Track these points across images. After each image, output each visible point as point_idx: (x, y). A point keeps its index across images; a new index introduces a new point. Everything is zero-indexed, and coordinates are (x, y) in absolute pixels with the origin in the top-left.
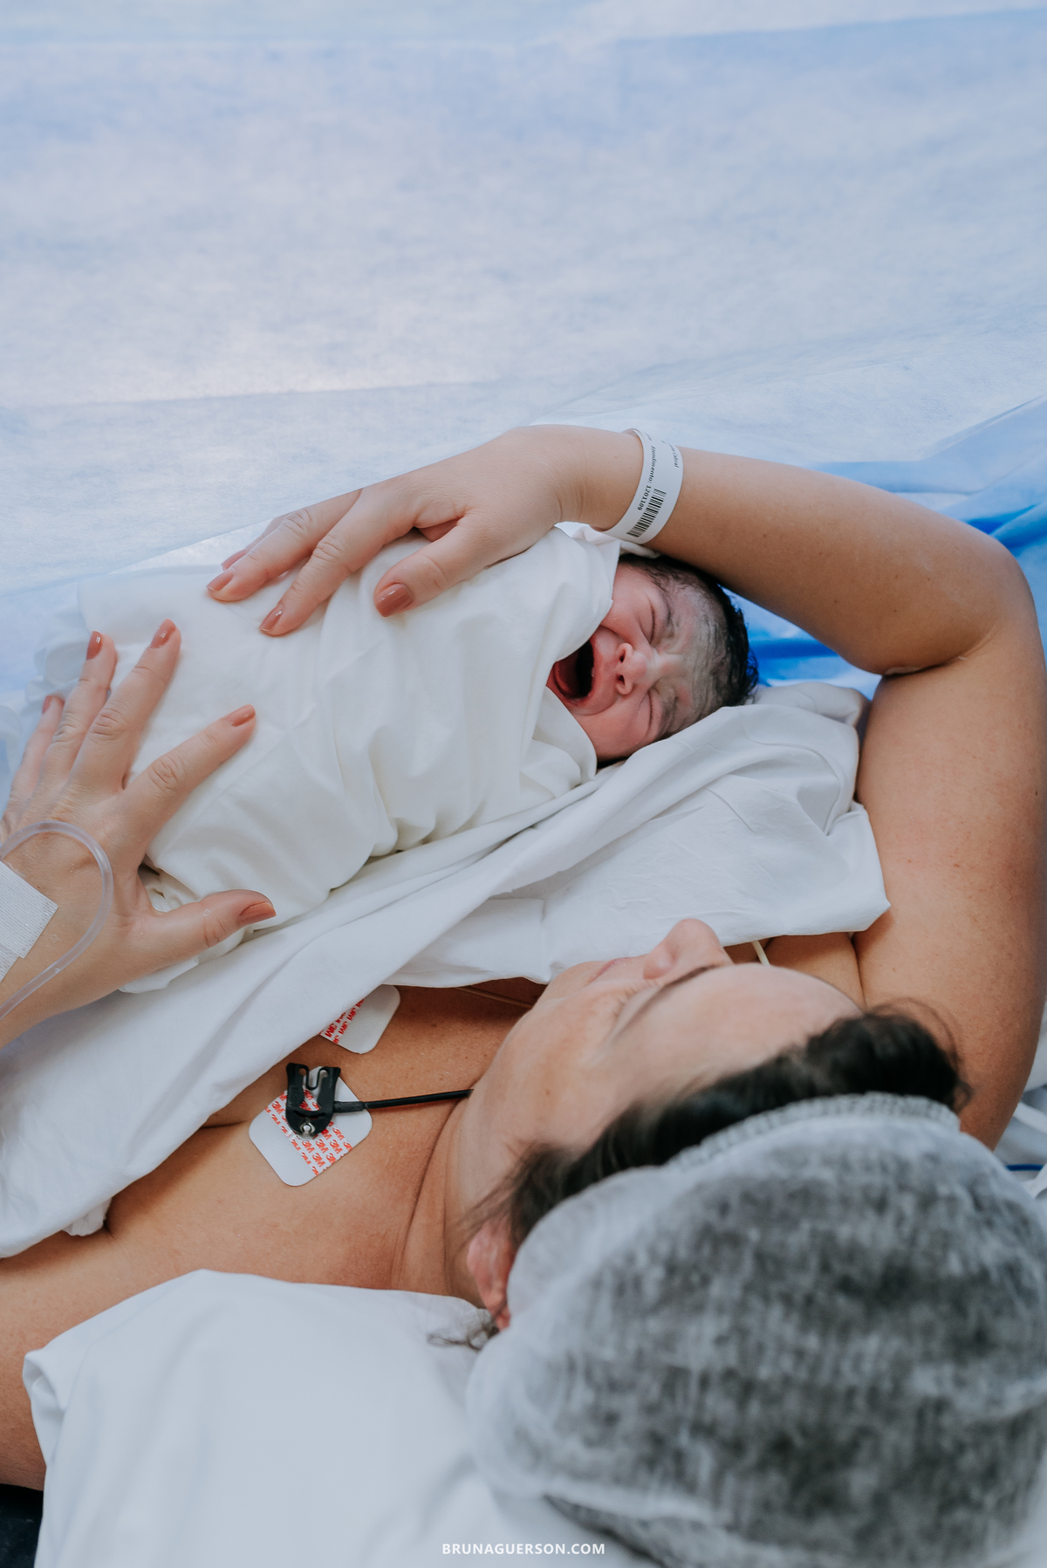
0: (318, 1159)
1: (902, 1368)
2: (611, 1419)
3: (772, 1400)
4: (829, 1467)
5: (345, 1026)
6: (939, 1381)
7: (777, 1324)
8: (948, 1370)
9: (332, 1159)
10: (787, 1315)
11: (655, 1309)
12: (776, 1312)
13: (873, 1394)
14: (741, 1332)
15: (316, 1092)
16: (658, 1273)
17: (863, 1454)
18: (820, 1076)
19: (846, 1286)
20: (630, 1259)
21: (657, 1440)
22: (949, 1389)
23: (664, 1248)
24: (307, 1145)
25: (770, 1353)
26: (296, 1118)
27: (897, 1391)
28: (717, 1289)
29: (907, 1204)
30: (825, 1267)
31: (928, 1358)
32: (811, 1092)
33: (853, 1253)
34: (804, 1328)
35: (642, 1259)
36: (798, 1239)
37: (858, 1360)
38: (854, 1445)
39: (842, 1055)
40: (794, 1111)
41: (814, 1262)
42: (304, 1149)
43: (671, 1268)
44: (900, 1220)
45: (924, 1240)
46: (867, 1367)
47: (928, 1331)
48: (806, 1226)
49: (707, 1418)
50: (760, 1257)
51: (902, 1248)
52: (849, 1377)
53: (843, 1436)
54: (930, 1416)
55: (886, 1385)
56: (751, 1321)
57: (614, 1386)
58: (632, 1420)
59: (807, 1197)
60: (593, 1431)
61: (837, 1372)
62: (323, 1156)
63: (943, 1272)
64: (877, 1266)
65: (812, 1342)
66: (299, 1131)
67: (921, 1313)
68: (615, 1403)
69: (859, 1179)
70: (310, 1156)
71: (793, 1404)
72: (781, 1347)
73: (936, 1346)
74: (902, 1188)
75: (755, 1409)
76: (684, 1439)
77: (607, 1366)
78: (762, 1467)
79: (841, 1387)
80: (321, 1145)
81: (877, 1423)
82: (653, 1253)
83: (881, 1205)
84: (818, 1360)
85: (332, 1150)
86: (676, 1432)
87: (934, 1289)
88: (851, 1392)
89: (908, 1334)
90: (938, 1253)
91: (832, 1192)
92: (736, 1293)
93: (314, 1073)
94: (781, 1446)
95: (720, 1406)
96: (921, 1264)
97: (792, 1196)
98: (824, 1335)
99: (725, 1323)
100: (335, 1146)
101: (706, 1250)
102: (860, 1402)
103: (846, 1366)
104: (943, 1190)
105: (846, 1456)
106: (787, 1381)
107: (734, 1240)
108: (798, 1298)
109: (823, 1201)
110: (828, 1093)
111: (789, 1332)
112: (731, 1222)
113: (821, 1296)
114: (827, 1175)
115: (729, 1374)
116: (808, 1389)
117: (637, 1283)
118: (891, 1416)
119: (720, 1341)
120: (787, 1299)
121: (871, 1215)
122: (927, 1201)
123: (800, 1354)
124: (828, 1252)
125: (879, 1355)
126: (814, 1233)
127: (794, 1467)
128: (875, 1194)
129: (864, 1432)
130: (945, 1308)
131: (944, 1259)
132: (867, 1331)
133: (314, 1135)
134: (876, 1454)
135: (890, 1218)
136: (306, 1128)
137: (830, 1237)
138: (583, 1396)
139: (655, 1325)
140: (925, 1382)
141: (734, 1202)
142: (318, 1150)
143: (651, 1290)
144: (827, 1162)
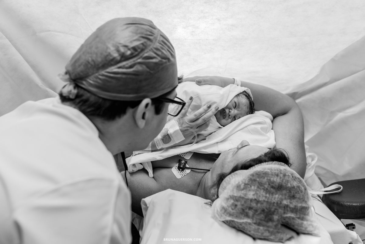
0: (182, 175)
1: (282, 200)
2: (236, 205)
3: (262, 204)
4: (271, 214)
5: (185, 155)
6: (287, 202)
7: (262, 193)
8: (289, 201)
9: (184, 175)
10: (263, 192)
11: (243, 189)
12: (262, 191)
13: (277, 203)
14: (257, 194)
16: (243, 184)
17: (275, 213)
18: (266, 159)
19: (272, 187)
20: (239, 183)
21: (243, 210)
22: (289, 203)
23: (244, 181)
24: (181, 172)
25: (261, 197)
26: (179, 168)
27: (281, 203)
28: (253, 187)
29: (282, 175)
30: (269, 184)
31: (285, 199)
33: (273, 182)
34: (266, 193)
35: (241, 183)
36: (265, 180)
37: (275, 198)
38: (274, 211)
39: (270, 155)
40: (262, 164)
41: (267, 184)
42: (180, 173)
43: (245, 184)
44: (281, 178)
45: (284, 181)
46: (276, 199)
47: (285, 195)
48: (266, 178)
49: (252, 206)
50: (259, 183)
51: (281, 182)
52: (273, 201)
53: (273, 210)
54: (286, 207)
55: (279, 202)
56: (258, 192)
57: (237, 201)
58: (239, 206)
59: (265, 174)
60: (233, 208)
61: (271, 200)
62: (183, 174)
63: (287, 186)
64: (277, 185)
65: (268, 195)
66: (179, 170)
67: (284, 192)
68: (236, 203)
69: (274, 171)
70: (181, 174)
71: (265, 204)
72: (263, 196)
73: (287, 197)
74: (281, 173)
75: (259, 205)
77: (236, 197)
78: (261, 213)
79: (272, 202)
80: (183, 173)
81: (278, 208)
82: (242, 181)
83: (277, 175)
84: (269, 198)
85: (184, 174)
86: (246, 209)
87: (286, 188)
88: (274, 203)
89: (282, 195)
90: (287, 183)
91: (270, 173)
92: (256, 188)
93: (183, 162)
94: (263, 210)
95: (254, 205)
96: (284, 184)
97: (264, 173)
98: (269, 195)
99: (254, 193)
100: (185, 173)
101: (251, 182)
102: (275, 205)
103: (273, 199)
104: (287, 174)
105: (273, 213)
106: (264, 201)
107: (255, 180)
108: (265, 189)
109: (268, 174)
110: (268, 161)
111: (264, 194)
112: (254, 178)
113: (269, 189)
114: (269, 171)
115: (255, 199)
116: (267, 202)
117: (240, 186)
118: (280, 207)
119: (254, 195)
120: (264, 189)
121: (276, 176)
122: (285, 175)
123: (266, 197)
124: (270, 183)
125: (278, 198)
126: (267, 179)
127: (265, 214)
128: (276, 174)
129: (276, 209)
130: (288, 191)
131: (288, 184)
132: (276, 194)
133: (181, 171)
134: (278, 213)
135: (279, 177)
136: (181, 170)
137: (270, 180)
138: (232, 201)
139: (243, 192)
140: (285, 202)
141: (255, 175)
142: (182, 173)
143: (242, 187)
144: (269, 169)
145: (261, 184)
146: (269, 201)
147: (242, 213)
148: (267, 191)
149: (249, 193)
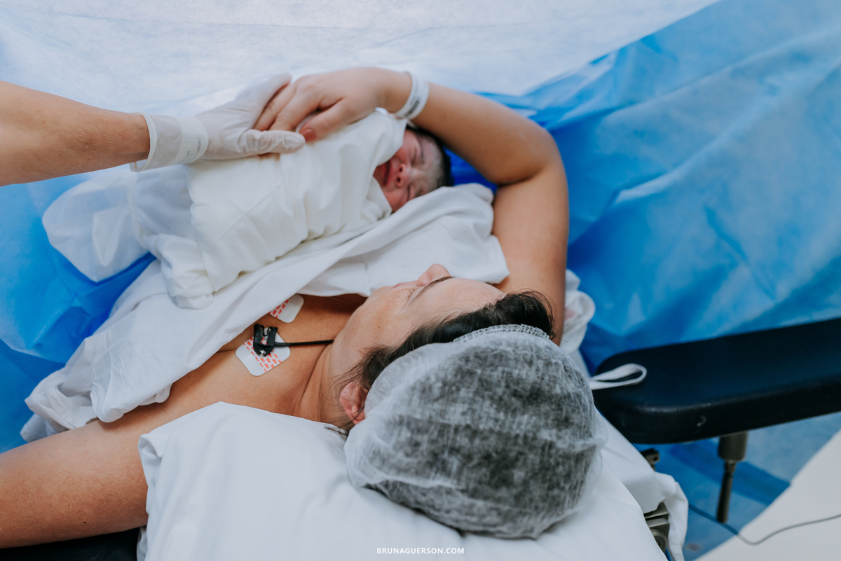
0: (267, 365)
1: (537, 428)
2: (417, 444)
3: (485, 438)
4: (507, 467)
5: (280, 311)
6: (550, 436)
7: (487, 408)
8: (554, 431)
9: (272, 366)
10: (491, 405)
11: (436, 400)
12: (488, 403)
13: (525, 437)
14: (474, 411)
15: (266, 337)
16: (440, 384)
17: (519, 463)
19: (515, 394)
20: (428, 378)
21: (435, 455)
22: (554, 439)
23: (442, 375)
24: (262, 359)
25: (484, 420)
26: (258, 348)
27: (535, 438)
28: (463, 393)
29: (540, 364)
30: (508, 386)
31: (546, 425)
32: (499, 323)
33: (518, 381)
34: (498, 410)
35: (433, 379)
36: (497, 375)
37: (520, 424)
38: (517, 459)
39: (512, 309)
41: (503, 384)
42: (260, 361)
43: (445, 384)
44: (538, 370)
45: (547, 378)
46: (523, 427)
47: (547, 415)
48: (500, 369)
49: (457, 445)
50: (480, 380)
51: (539, 381)
52: (516, 431)
53: (513, 454)
54: (547, 448)
55: (530, 435)
56: (476, 406)
57: (419, 431)
58: (425, 447)
59: (500, 357)
60: (409, 450)
61: (511, 428)
62: (269, 364)
63: (553, 392)
64: (529, 388)
65: (501, 416)
66: (259, 353)
67: (545, 407)
68: (419, 438)
69: (521, 352)
70: (263, 365)
71: (493, 440)
72: (489, 418)
73: (550, 421)
74: (539, 358)
75: (477, 441)
76: (446, 455)
77: (417, 421)
78: (479, 465)
79: (513, 434)
80: (268, 360)
81: (526, 451)
82: (437, 375)
83: (530, 363)
84: (504, 423)
85: (272, 362)
86: (443, 452)
87: (550, 398)
88: (517, 436)
89: (539, 415)
90: (552, 384)
91: (512, 356)
92: (471, 395)
93: (266, 330)
94: (487, 457)
95: (462, 441)
96: (546, 388)
97: (495, 356)
98: (506, 413)
99: (466, 406)
100: (274, 361)
101: (459, 376)
102: (520, 441)
103: (515, 426)
104: (553, 361)
105: (512, 464)
106: (491, 431)
107: (471, 373)
108: (496, 397)
109: (508, 359)
110: (504, 323)
111: (492, 411)
112: (469, 366)
113: (506, 398)
114: (509, 349)
115: (468, 426)
116: (499, 434)
117: (430, 388)
118: (532, 448)
119: (464, 414)
120: (492, 398)
121: (527, 367)
122: (548, 364)
123: (496, 420)
124: (509, 380)
125: (528, 423)
126: (503, 372)
127: (492, 466)
128: (528, 358)
129: (521, 453)
130: (553, 407)
131: (555, 387)
132: (523, 414)
133: (265, 355)
134: (525, 463)
135: (534, 368)
136: (262, 352)
137: (510, 373)
138: (406, 434)
139: (437, 406)
140: (546, 435)
142: (266, 362)
143: (436, 392)
144: (509, 345)
145: (485, 385)
146: (505, 431)
147: (430, 465)
148: (500, 403)
149: (452, 409)
